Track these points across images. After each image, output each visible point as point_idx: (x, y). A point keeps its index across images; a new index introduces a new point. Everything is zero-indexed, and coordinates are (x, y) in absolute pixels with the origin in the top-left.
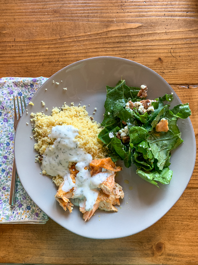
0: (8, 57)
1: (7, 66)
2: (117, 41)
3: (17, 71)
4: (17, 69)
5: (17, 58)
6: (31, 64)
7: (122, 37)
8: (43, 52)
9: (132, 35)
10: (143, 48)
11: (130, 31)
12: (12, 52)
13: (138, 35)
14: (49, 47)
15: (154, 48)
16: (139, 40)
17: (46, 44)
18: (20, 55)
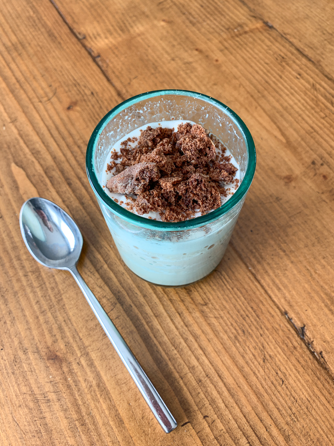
0: (241, 411)
1: (265, 394)
2: (68, 187)
3: (259, 360)
4: (256, 363)
5: (230, 380)
6: (221, 334)
7: (55, 182)
8: (174, 324)
9: (41, 168)
10: (61, 140)
11: (34, 175)
12: (222, 406)
13: (37, 160)
14: (156, 317)
15: (52, 125)
16: (47, 153)
17: (152, 328)
18: (216, 378)
